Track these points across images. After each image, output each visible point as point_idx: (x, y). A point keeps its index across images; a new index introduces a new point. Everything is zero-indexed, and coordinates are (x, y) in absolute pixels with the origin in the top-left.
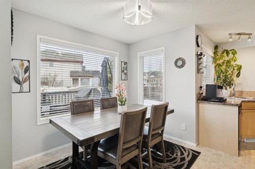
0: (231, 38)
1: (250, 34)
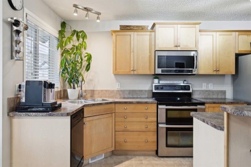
0: (76, 11)
1: (99, 14)
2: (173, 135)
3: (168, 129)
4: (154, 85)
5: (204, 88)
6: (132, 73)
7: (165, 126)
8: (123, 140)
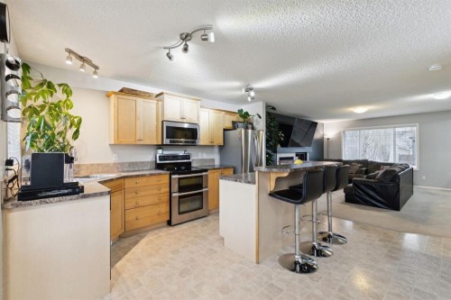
0: (70, 58)
1: (96, 68)
2: (184, 202)
3: (180, 197)
4: (158, 156)
5: (200, 157)
6: (139, 143)
7: (178, 194)
8: (134, 218)
